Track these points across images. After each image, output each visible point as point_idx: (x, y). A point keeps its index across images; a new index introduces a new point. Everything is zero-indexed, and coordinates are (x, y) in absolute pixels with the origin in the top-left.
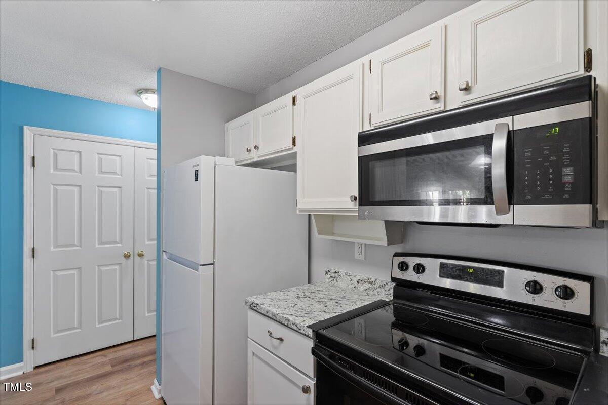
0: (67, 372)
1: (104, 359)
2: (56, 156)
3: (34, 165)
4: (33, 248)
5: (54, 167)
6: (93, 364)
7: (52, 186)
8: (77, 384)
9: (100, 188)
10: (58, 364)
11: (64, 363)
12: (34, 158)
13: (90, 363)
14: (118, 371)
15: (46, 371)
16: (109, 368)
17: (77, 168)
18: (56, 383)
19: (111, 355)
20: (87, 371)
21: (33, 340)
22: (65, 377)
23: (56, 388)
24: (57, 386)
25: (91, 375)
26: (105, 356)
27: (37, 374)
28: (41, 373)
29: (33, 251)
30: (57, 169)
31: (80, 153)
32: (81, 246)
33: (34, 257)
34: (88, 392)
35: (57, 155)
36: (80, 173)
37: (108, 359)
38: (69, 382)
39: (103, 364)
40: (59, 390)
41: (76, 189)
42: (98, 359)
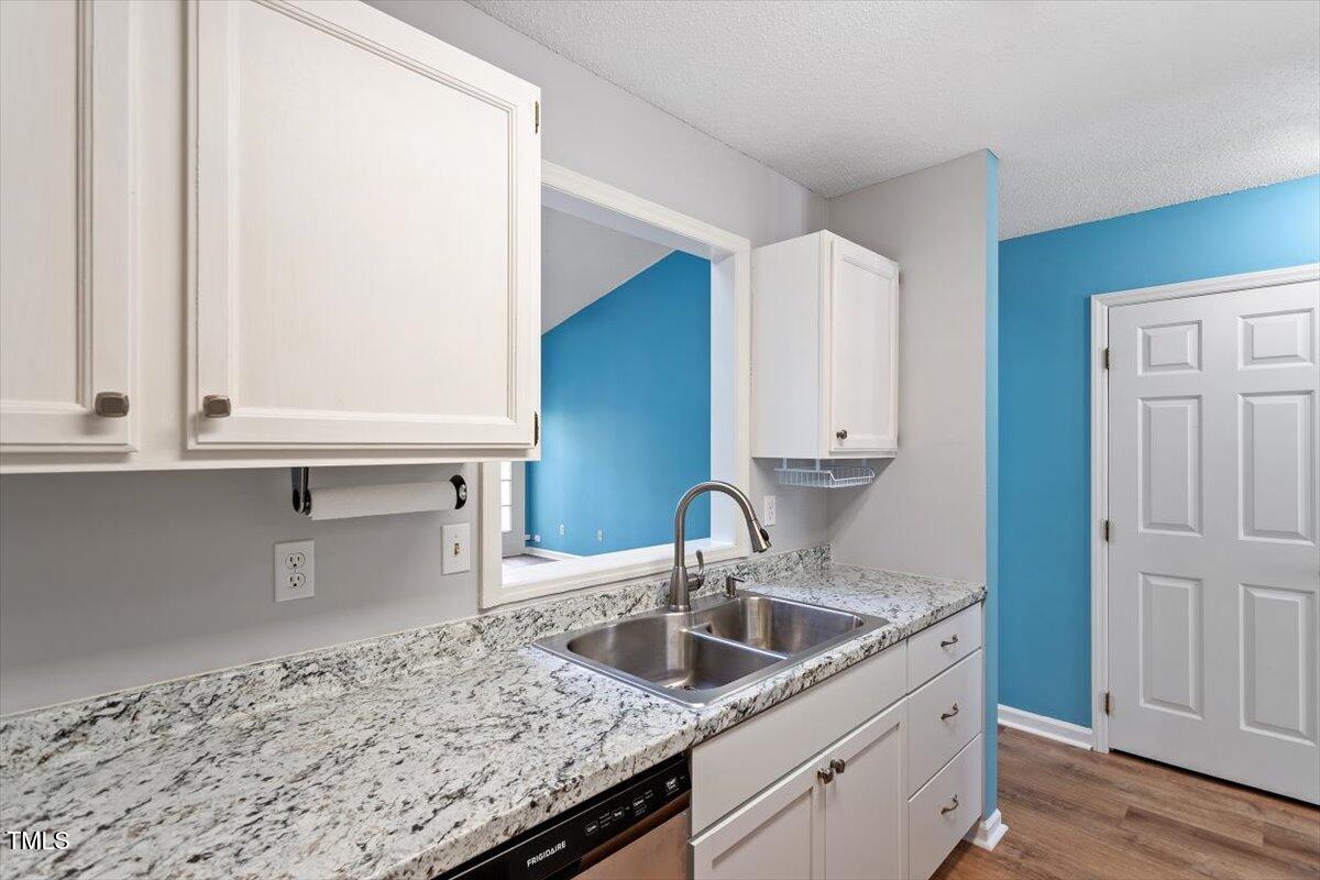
0: (1162, 792)
1: (1254, 815)
2: (1147, 340)
3: (1107, 366)
4: (1107, 523)
5: (1144, 364)
6: (1223, 808)
7: (1140, 402)
8: (1169, 826)
9: (1248, 398)
10: (1152, 768)
11: (1164, 772)
12: (1107, 351)
13: (1216, 802)
14: (1274, 861)
15: (1129, 769)
16: (1256, 840)
17: (1191, 359)
18: (1135, 798)
19: (1275, 816)
20: (1203, 816)
21: (1107, 696)
22: (1154, 799)
23: (1131, 807)
24: (1134, 805)
25: (1205, 828)
26: (1259, 809)
27: (1112, 764)
28: (1120, 766)
29: (1107, 529)
30: (1150, 365)
31: (1199, 323)
32: (1201, 532)
33: (1107, 538)
34: (1184, 856)
35: (1149, 337)
36: (1200, 368)
37: (1264, 819)
38: (1159, 813)
39: (1246, 824)
40: (1133, 815)
41: (1191, 406)
42: (1240, 806)
